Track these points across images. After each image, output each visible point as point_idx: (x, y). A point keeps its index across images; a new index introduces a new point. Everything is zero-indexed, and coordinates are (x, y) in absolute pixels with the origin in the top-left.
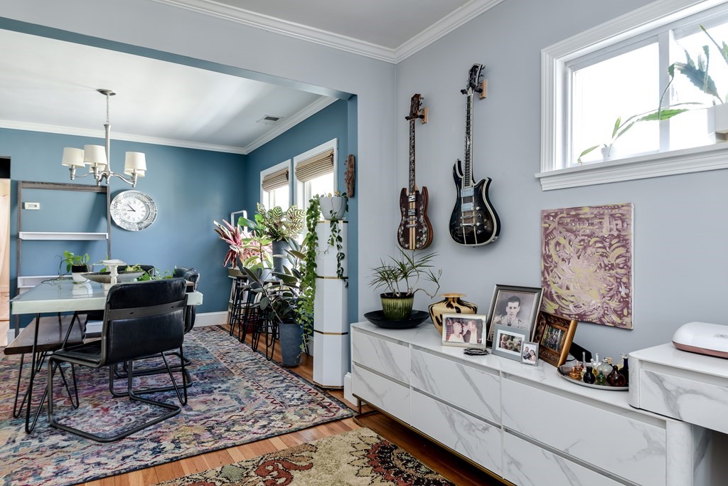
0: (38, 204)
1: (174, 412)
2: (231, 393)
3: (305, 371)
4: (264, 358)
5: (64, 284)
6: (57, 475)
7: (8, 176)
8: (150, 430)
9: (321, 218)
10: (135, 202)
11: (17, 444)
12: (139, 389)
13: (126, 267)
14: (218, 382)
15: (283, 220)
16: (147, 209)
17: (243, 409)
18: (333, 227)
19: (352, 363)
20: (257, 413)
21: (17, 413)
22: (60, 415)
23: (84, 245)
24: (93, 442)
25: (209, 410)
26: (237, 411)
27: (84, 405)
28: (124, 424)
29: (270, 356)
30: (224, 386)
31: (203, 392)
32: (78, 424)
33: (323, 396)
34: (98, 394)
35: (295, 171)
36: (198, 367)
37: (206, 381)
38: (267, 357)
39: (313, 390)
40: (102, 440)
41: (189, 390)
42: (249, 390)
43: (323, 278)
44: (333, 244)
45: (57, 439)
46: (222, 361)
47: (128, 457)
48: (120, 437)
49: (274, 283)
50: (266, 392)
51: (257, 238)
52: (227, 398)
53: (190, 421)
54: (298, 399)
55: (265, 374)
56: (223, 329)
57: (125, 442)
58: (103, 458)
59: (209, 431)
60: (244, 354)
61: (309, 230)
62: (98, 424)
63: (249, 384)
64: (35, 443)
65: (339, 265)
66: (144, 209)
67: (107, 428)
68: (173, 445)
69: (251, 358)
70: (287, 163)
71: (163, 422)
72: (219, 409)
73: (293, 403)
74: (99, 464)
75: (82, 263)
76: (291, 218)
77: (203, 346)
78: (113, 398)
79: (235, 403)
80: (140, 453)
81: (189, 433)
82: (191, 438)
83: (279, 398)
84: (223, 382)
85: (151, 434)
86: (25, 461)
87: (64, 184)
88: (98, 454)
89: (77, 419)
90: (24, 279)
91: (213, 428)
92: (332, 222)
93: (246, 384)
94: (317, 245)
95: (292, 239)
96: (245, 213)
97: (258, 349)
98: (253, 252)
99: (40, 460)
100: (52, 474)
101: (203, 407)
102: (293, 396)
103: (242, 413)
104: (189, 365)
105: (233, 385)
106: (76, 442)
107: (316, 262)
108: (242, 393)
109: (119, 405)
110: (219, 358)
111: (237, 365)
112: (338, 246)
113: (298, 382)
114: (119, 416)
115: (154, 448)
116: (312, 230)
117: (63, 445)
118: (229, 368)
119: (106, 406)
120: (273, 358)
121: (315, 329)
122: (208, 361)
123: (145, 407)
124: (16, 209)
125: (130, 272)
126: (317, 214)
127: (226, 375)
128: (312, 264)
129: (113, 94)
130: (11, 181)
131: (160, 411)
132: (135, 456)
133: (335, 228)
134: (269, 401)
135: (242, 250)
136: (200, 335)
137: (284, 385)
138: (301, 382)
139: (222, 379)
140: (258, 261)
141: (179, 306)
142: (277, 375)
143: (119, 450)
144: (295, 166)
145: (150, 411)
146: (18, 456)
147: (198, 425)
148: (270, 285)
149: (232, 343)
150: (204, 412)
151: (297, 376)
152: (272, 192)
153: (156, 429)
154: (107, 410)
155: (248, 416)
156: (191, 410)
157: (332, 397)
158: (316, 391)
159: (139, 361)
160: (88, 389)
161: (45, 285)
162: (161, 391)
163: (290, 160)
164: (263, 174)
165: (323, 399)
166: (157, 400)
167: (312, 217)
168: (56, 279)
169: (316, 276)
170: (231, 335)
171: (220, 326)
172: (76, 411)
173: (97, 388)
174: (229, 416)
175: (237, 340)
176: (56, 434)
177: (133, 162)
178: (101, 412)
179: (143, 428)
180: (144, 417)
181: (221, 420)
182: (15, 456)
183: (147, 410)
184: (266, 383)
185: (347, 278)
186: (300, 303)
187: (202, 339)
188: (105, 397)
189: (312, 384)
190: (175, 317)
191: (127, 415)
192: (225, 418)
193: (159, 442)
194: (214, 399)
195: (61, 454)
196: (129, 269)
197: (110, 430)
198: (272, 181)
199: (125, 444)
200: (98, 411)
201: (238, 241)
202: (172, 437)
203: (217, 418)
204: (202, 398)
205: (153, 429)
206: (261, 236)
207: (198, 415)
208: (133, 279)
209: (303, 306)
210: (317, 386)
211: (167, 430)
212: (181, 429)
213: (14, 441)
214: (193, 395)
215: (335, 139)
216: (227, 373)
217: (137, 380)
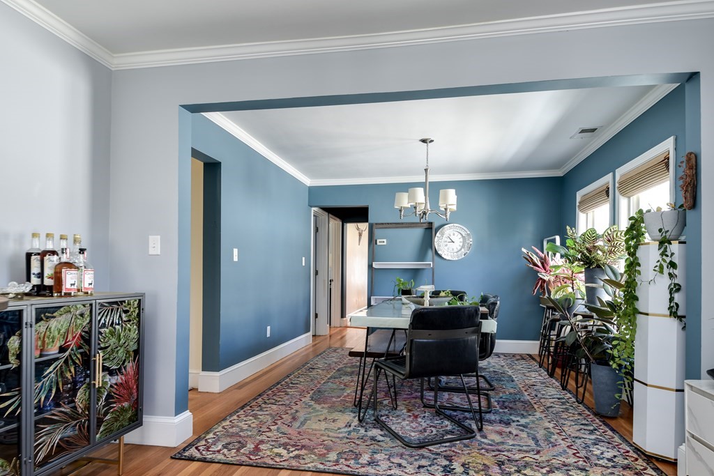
0: (385, 240)
1: (469, 435)
2: (529, 431)
3: (624, 425)
4: (574, 400)
5: (397, 304)
6: (369, 464)
7: (367, 222)
8: (446, 446)
9: (647, 238)
10: (454, 235)
11: (351, 428)
12: (445, 404)
13: (440, 292)
14: (518, 415)
15: (600, 243)
16: (463, 239)
17: (538, 452)
18: (662, 250)
19: (687, 434)
20: (554, 461)
21: (356, 403)
22: (383, 412)
23: (415, 273)
24: (400, 444)
25: (503, 443)
26: (532, 453)
27: (402, 408)
28: (426, 434)
29: (580, 398)
30: (523, 421)
31: (501, 422)
32: (393, 424)
33: (645, 464)
34: (413, 401)
35: (617, 185)
36: (501, 395)
37: (506, 410)
38: (577, 398)
39: (631, 453)
40: (408, 445)
41: (487, 416)
42: (549, 432)
43: (647, 314)
44: (661, 271)
45: (375, 432)
46: (526, 394)
47: (423, 467)
48: (422, 445)
49: (584, 316)
50: (569, 440)
51: (568, 265)
52: (524, 435)
53: (482, 449)
54: (609, 460)
55: (571, 418)
56: (533, 359)
57: (424, 452)
58: (404, 461)
59: (499, 465)
60: (552, 390)
61: (629, 254)
62: (408, 428)
63: (551, 425)
64: (362, 431)
65: (671, 299)
66: (461, 240)
67: (413, 434)
68: (462, 469)
69: (558, 396)
70: (608, 178)
71: (458, 442)
72: (513, 445)
73: (601, 462)
74: (400, 465)
75: (408, 288)
76: (609, 241)
77: (510, 373)
78: (423, 407)
79: (532, 443)
80: (433, 467)
81: (478, 461)
82: (481, 467)
83: (584, 452)
84: (523, 416)
85: (446, 451)
86: (353, 445)
87: (402, 223)
88: (401, 456)
89: (394, 419)
90: (376, 299)
91: (503, 463)
92: (661, 243)
93: (547, 425)
94: (639, 272)
95: (609, 266)
96: (558, 238)
97: (569, 387)
98: (565, 280)
99: (362, 448)
100: (367, 462)
101: (497, 438)
102: (602, 454)
103: (537, 457)
104: (493, 390)
105: (533, 422)
106: (388, 439)
107: (637, 294)
108: (540, 434)
109: (426, 415)
110: (523, 389)
111: (542, 400)
112: (670, 274)
113: (613, 438)
114: (424, 425)
115: (446, 466)
116: (632, 254)
117: (379, 439)
118: (533, 402)
119: (417, 414)
120: (585, 401)
121: (635, 377)
122: (512, 391)
123: (447, 422)
124: (372, 245)
125: (442, 297)
126: (640, 234)
127: (527, 409)
128: (631, 297)
129: (432, 141)
130: (369, 224)
131: (458, 430)
132: (429, 468)
133: (665, 250)
134: (571, 452)
135: (552, 279)
136: (509, 362)
137: (593, 437)
138: (617, 439)
139: (522, 412)
140: (570, 290)
141: (474, 332)
142: (587, 423)
143: (417, 458)
144: (617, 178)
145: (449, 428)
146: (350, 439)
147: (489, 455)
148: (580, 318)
149: (540, 375)
150: (498, 443)
151: (613, 430)
152: (590, 213)
153: (451, 447)
154: (416, 417)
155: (543, 462)
156: (485, 437)
157: (658, 469)
158: (635, 456)
159: (450, 377)
160: (407, 394)
161: (385, 305)
162: (463, 411)
163: (611, 174)
164: (579, 195)
165: (645, 469)
166: (457, 419)
167: (633, 239)
168: (391, 300)
169: (636, 312)
170: (540, 367)
171: (530, 356)
172: (394, 411)
173: (414, 395)
174: (523, 456)
175: (546, 373)
176: (377, 428)
177: (445, 199)
178: (412, 417)
179: (440, 443)
180: (444, 433)
181: (513, 457)
182: (347, 438)
183: (447, 426)
184: (571, 430)
185: (684, 317)
186: (615, 343)
187: (511, 366)
188: (417, 405)
189: (631, 446)
190: (469, 342)
191: (431, 427)
192: (518, 456)
193: (450, 461)
194: (510, 432)
195: (376, 447)
196: (442, 294)
197: (414, 436)
198: (590, 201)
199: (424, 453)
200: (410, 416)
201: (548, 268)
202: (463, 460)
203: (509, 454)
204: (498, 427)
205: (449, 446)
206: (573, 263)
207: (491, 445)
208: (444, 302)
209: (618, 347)
210: (638, 450)
211: (460, 452)
212: (473, 455)
213: (350, 426)
214: (491, 423)
215: (672, 137)
216: (528, 408)
217: (446, 395)
